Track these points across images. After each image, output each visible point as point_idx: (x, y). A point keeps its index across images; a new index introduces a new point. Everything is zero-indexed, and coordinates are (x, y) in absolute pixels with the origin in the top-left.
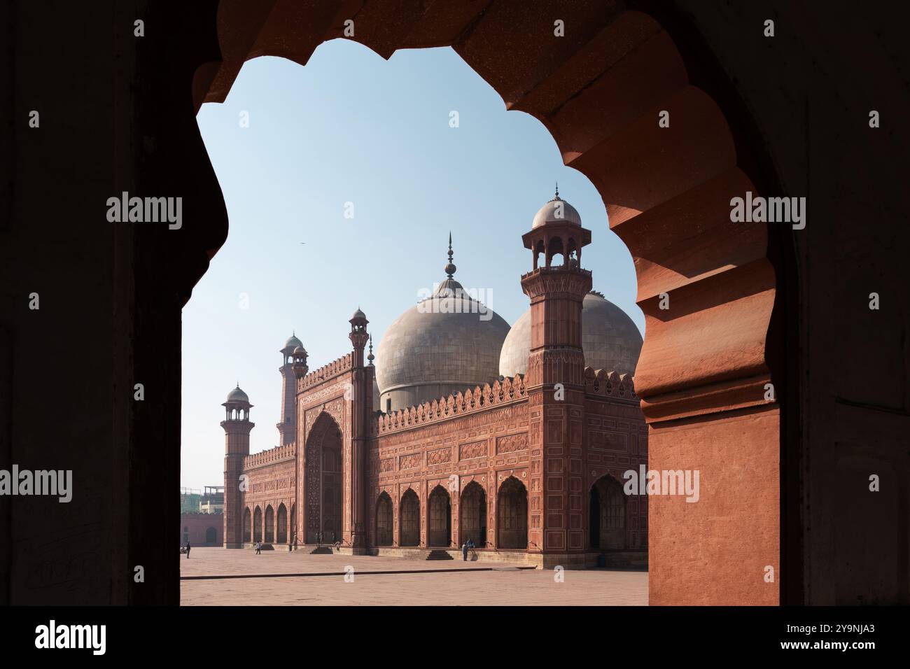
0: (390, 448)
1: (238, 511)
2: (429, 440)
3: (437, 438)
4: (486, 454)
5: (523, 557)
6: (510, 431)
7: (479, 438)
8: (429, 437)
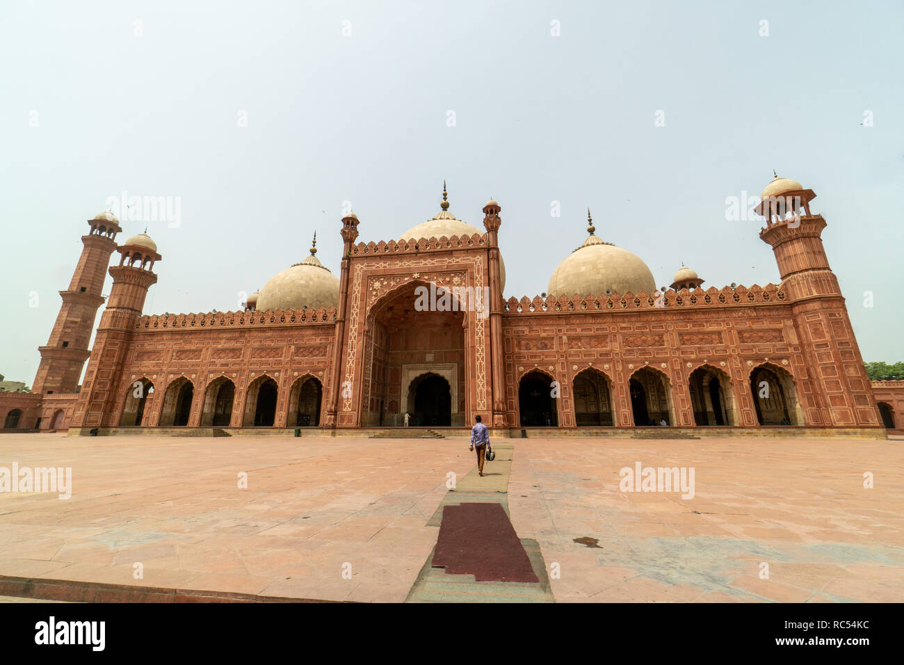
0: (548, 328)
1: (115, 383)
2: (624, 325)
3: (639, 324)
4: (721, 343)
5: (804, 433)
6: (755, 326)
7: (710, 329)
8: (624, 322)
